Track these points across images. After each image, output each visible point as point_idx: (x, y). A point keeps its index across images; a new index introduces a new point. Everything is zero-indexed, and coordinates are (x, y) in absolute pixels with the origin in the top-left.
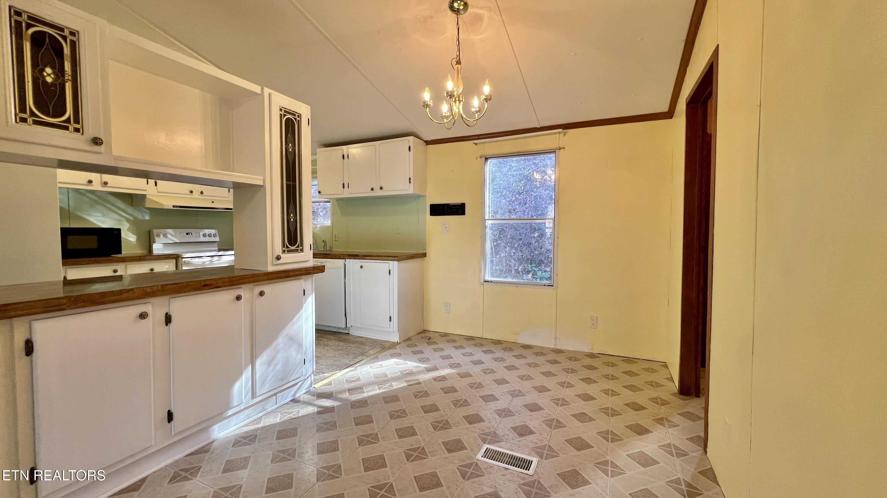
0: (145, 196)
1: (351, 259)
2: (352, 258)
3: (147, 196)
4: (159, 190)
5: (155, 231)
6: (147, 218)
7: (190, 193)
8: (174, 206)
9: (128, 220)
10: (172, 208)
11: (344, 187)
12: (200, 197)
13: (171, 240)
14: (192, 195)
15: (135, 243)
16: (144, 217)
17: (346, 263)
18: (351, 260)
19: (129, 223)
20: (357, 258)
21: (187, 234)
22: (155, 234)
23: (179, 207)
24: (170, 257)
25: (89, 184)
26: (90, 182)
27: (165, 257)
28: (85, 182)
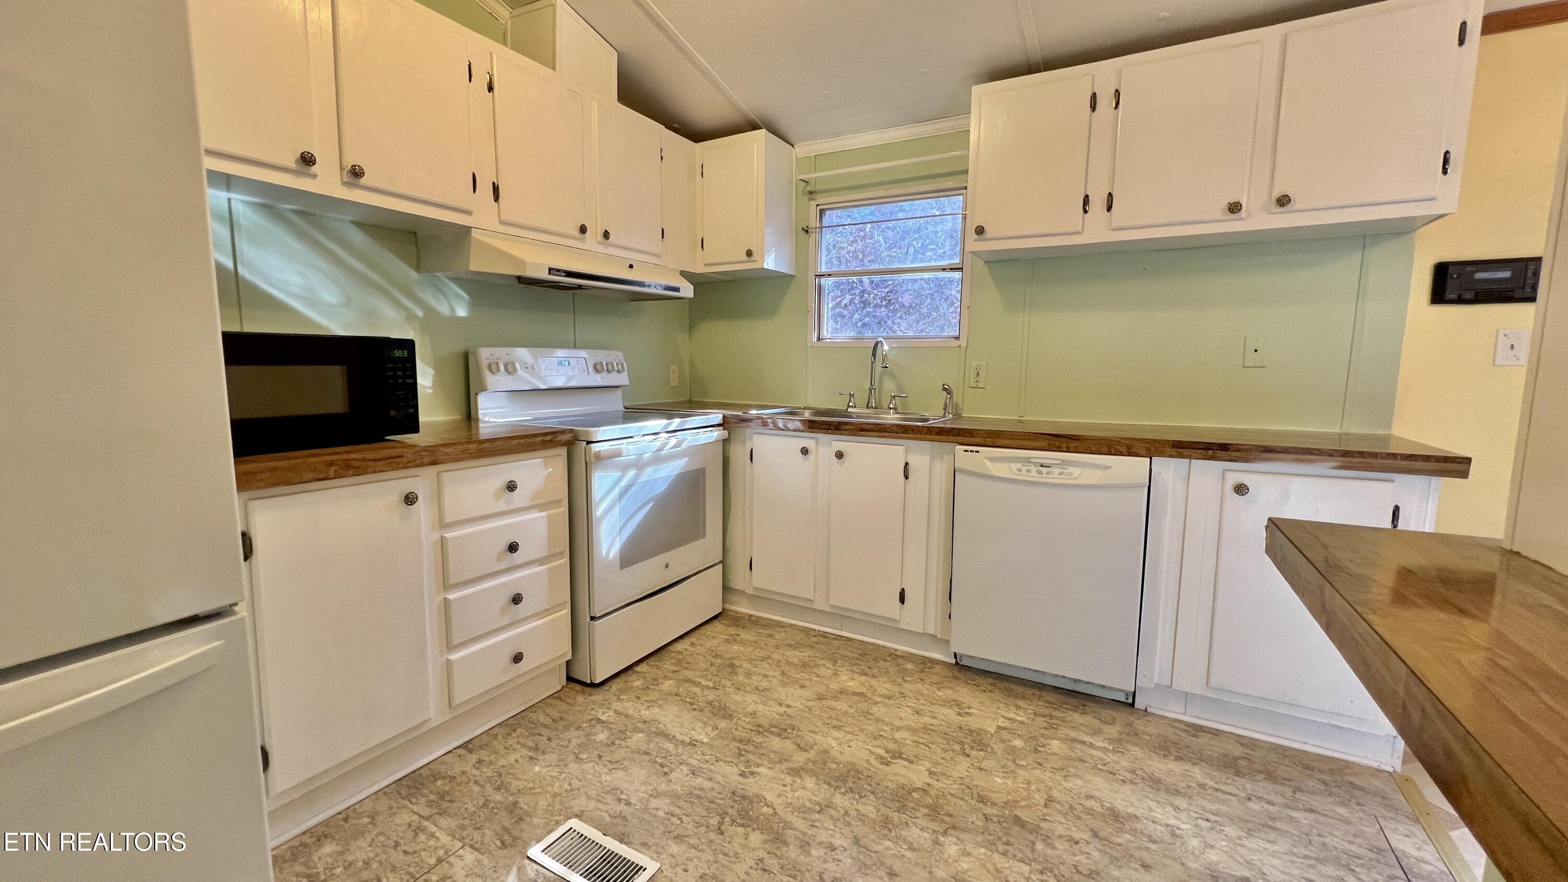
0: (466, 231)
3: (474, 233)
4: (504, 217)
5: (485, 354)
6: (462, 312)
7: (578, 233)
8: (550, 271)
10: (544, 275)
11: (1085, 209)
12: (601, 249)
13: (525, 381)
14: (583, 241)
15: (431, 391)
16: (453, 310)
17: (1154, 470)
22: (484, 363)
23: (564, 274)
24: (557, 439)
25: (304, 169)
26: (307, 160)
27: (544, 441)
28: (291, 161)
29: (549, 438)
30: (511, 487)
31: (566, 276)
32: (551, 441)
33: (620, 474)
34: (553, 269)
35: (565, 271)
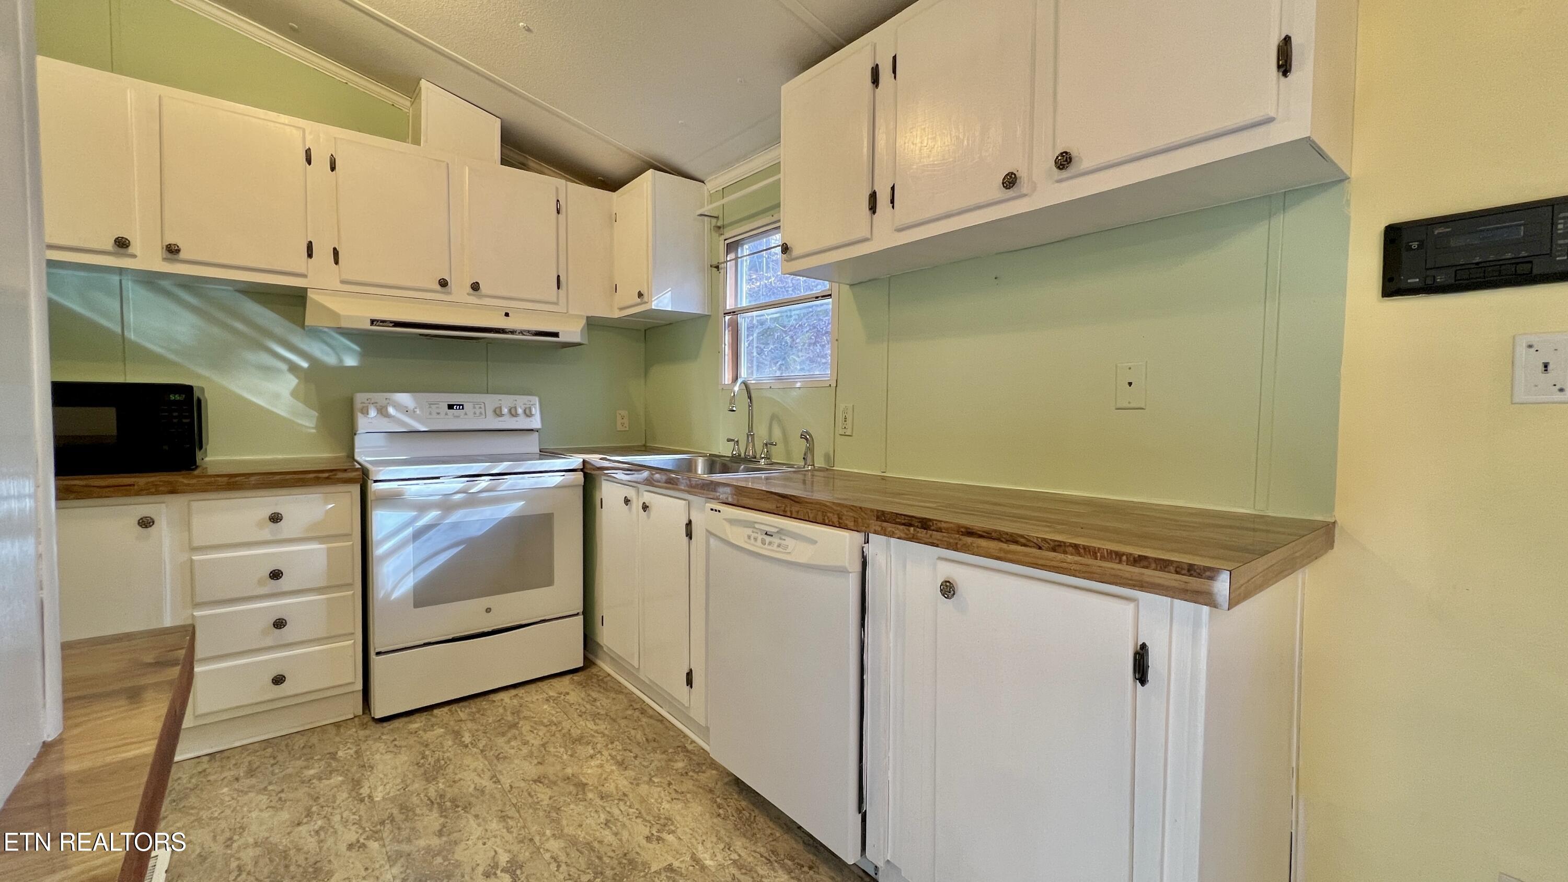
0: (302, 291)
1: (892, 535)
2: (898, 533)
3: (311, 295)
4: (345, 277)
5: (360, 398)
6: (350, 361)
7: (438, 287)
8: (373, 322)
9: (293, 368)
10: (367, 326)
11: (873, 208)
12: (473, 300)
13: (403, 424)
14: (450, 293)
15: (314, 431)
16: (341, 361)
17: (870, 550)
18: (893, 541)
19: (297, 377)
20: (922, 533)
21: (451, 407)
22: (358, 406)
23: (391, 325)
24: (337, 477)
25: (122, 251)
26: (122, 244)
27: (318, 478)
28: (109, 245)
29: (326, 475)
30: (275, 518)
31: (394, 326)
32: (328, 478)
33: (416, 513)
34: (377, 321)
35: (391, 322)
